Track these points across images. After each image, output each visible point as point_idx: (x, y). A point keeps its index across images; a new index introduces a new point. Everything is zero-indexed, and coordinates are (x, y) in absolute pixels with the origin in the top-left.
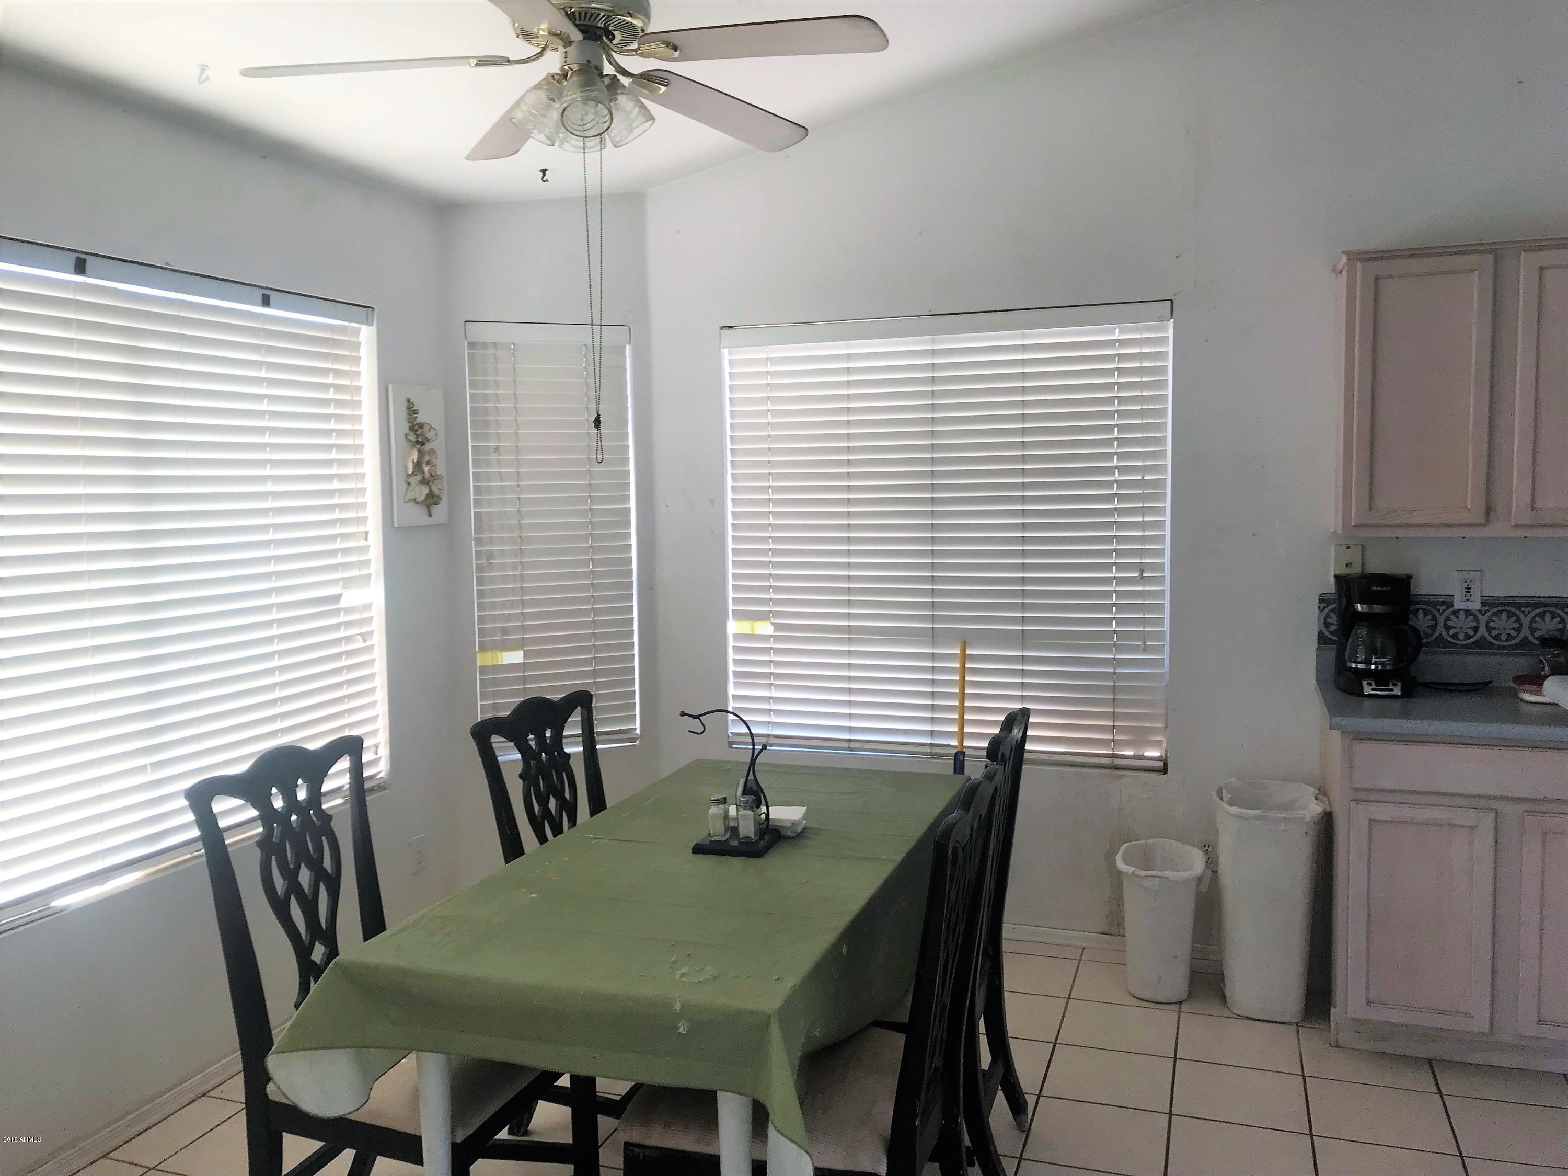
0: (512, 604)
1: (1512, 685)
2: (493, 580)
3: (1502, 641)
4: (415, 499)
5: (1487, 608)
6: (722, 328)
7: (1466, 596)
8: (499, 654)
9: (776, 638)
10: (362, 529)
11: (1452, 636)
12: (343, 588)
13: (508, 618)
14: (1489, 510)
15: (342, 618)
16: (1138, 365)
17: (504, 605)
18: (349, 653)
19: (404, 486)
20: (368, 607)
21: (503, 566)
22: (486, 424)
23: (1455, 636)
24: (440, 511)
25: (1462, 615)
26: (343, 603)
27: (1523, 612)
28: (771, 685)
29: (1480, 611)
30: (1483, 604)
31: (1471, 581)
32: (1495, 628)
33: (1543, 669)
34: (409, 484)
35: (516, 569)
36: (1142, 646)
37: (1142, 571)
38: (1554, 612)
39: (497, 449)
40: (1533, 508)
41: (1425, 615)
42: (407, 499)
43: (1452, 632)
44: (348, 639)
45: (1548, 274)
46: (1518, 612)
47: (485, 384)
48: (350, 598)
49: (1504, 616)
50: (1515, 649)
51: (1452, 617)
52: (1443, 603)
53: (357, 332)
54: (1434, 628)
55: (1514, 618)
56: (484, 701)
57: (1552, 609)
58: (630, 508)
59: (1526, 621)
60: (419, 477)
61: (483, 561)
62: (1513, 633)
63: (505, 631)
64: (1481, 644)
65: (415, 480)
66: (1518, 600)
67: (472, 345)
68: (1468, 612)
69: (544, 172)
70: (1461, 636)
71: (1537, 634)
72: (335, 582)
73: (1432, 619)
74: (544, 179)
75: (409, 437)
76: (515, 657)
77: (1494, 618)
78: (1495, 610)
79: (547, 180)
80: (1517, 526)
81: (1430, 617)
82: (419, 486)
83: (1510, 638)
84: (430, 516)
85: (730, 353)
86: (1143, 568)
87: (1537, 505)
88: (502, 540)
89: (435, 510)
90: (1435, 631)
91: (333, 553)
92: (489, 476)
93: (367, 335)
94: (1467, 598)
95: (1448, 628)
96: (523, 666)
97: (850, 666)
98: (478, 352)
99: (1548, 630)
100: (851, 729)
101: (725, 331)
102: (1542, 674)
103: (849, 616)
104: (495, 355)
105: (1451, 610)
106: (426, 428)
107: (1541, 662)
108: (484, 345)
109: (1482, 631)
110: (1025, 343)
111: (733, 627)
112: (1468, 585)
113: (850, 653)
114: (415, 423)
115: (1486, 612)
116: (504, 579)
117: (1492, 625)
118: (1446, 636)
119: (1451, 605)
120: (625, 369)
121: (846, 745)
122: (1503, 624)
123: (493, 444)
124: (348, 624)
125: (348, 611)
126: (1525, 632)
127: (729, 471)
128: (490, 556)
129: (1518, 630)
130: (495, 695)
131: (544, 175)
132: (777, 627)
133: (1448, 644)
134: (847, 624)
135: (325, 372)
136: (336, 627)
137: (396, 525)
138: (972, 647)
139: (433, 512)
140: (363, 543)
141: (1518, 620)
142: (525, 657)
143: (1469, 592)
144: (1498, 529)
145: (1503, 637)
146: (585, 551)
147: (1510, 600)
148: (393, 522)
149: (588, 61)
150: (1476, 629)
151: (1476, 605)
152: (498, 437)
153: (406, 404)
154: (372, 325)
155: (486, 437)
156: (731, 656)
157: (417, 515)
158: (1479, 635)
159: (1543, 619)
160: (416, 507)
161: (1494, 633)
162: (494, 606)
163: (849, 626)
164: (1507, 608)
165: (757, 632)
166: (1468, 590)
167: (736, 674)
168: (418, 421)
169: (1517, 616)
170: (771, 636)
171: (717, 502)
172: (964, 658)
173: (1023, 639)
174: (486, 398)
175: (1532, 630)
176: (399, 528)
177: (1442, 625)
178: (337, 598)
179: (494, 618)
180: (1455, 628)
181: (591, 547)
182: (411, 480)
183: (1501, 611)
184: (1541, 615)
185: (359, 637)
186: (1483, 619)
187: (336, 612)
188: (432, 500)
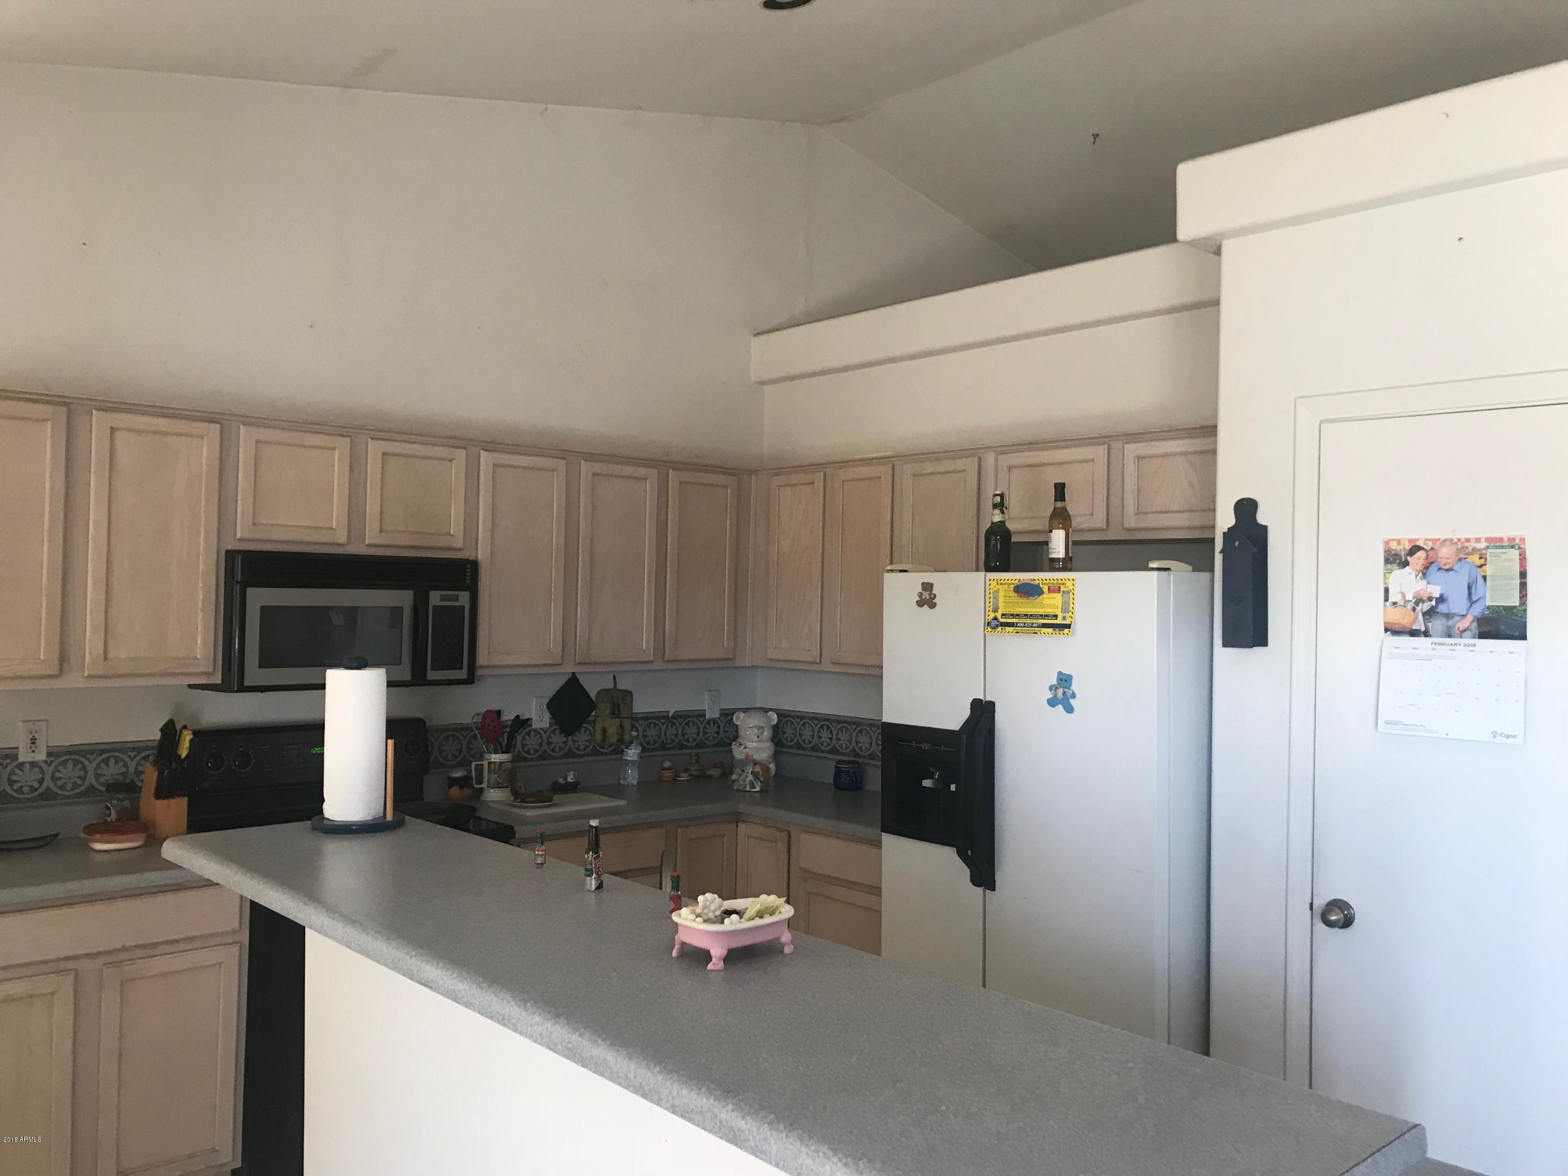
1: (82, 835)
3: (67, 791)
5: (52, 758)
7: (31, 747)
11: (16, 791)
14: (63, 659)
23: (19, 790)
25: (27, 768)
27: (88, 759)
29: (45, 762)
30: (49, 754)
31: (36, 732)
32: (60, 778)
33: (109, 815)
38: (117, 756)
40: (106, 658)
43: (17, 786)
45: (121, 436)
46: (83, 760)
49: (70, 765)
50: (80, 797)
51: (17, 771)
52: (7, 756)
55: (80, 766)
57: (117, 754)
59: (91, 768)
62: (79, 782)
64: (47, 796)
66: (83, 748)
68: (33, 764)
70: (26, 789)
71: (102, 780)
77: (60, 768)
78: (61, 759)
80: (90, 677)
83: (76, 786)
87: (110, 656)
94: (32, 750)
99: (111, 775)
102: (109, 820)
105: (15, 763)
107: (108, 808)
109: (48, 782)
112: (33, 737)
115: (52, 762)
117: (58, 775)
119: (16, 757)
122: (69, 773)
126: (91, 779)
129: (83, 778)
141: (84, 768)
143: (35, 743)
144: (71, 681)
145: (69, 787)
147: (77, 748)
150: (41, 781)
151: (41, 756)
158: (45, 785)
159: (107, 765)
161: (59, 783)
164: (72, 757)
166: (33, 741)
169: (83, 763)
175: (97, 776)
177: (6, 780)
180: (19, 781)
183: (67, 760)
184: (106, 762)
186: (49, 771)
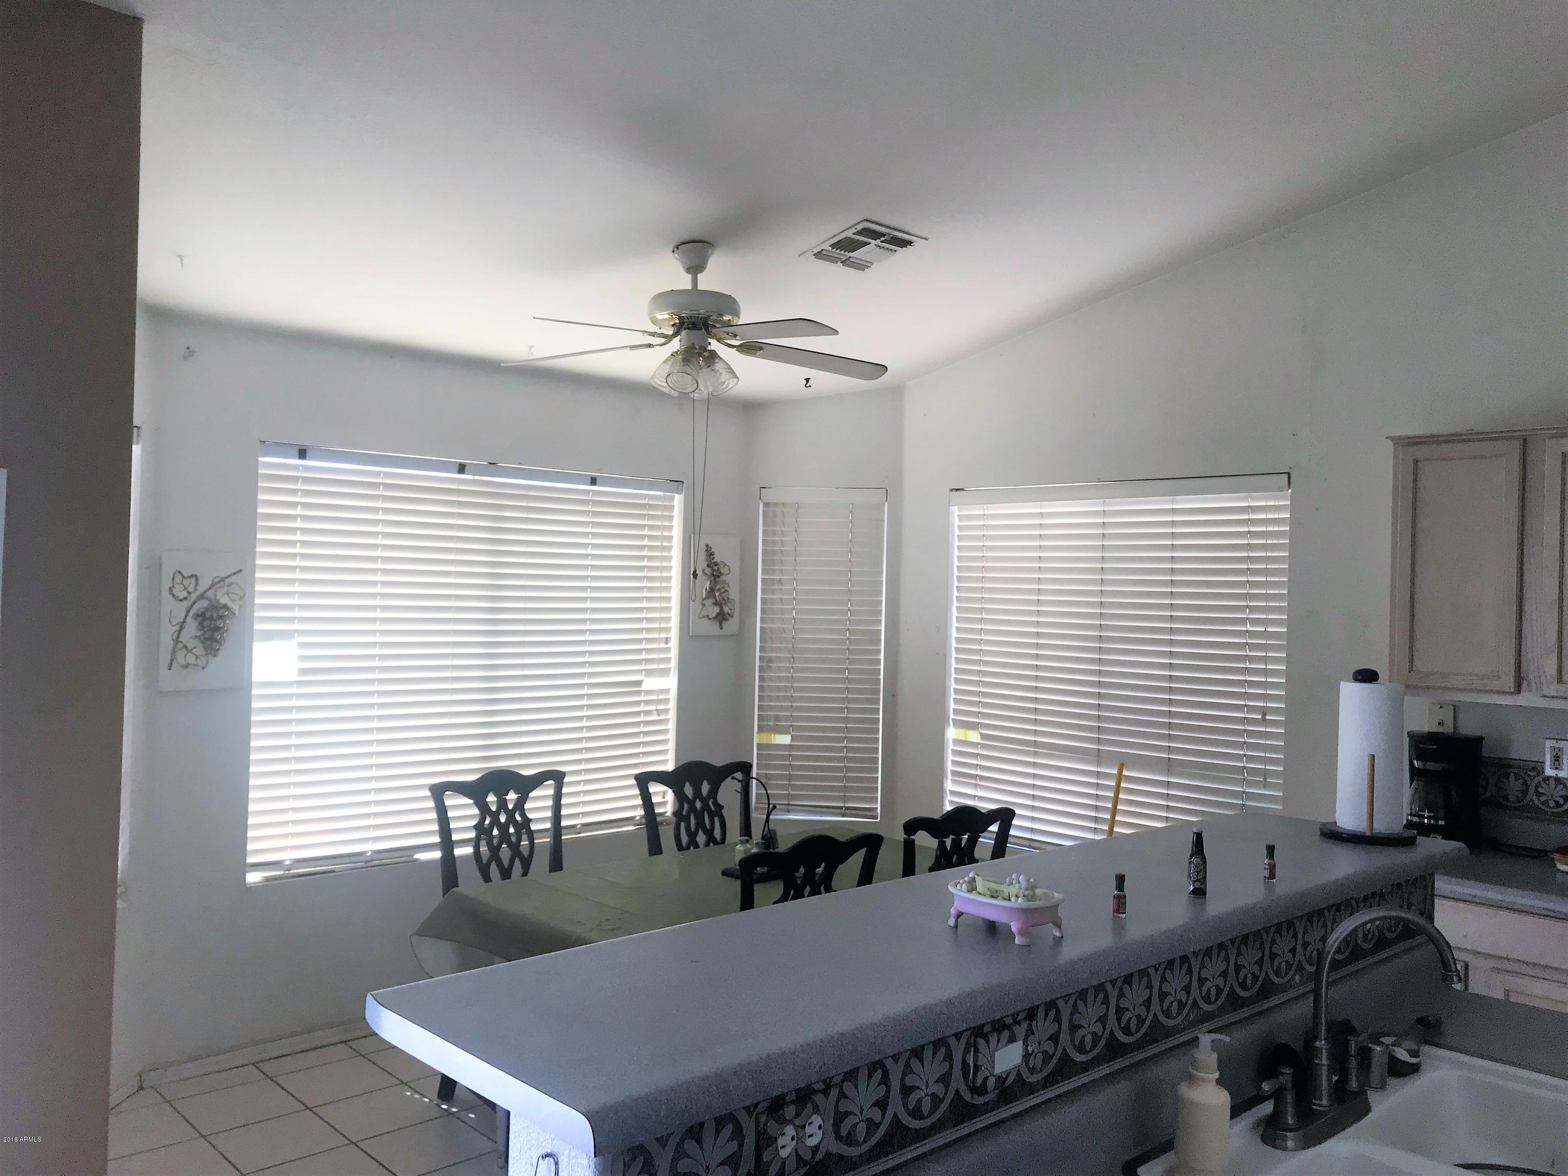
0: (784, 699)
2: (771, 678)
4: (708, 616)
6: (952, 490)
7: (1555, 764)
8: (773, 735)
9: (984, 747)
10: (663, 635)
11: (1542, 803)
12: (645, 676)
13: (781, 708)
14: (1521, 679)
15: (642, 697)
16: (1264, 529)
17: (778, 698)
18: (646, 723)
19: (701, 607)
20: (666, 691)
21: (779, 669)
22: (773, 562)
23: (1546, 803)
24: (731, 626)
25: (1552, 782)
26: (644, 687)
28: (976, 785)
31: (1560, 750)
34: (704, 605)
35: (789, 672)
36: (1263, 783)
37: (1264, 715)
39: (780, 580)
41: (1516, 779)
42: (701, 616)
43: (1543, 799)
44: (647, 713)
47: (774, 533)
48: (649, 683)
51: (1543, 784)
52: (1534, 769)
53: (672, 498)
54: (1525, 792)
56: (760, 770)
58: (881, 630)
60: (712, 600)
61: (764, 664)
63: (777, 718)
65: (708, 602)
67: (766, 505)
68: (1558, 780)
69: (807, 380)
70: (1551, 804)
72: (640, 672)
73: (1523, 784)
74: (807, 385)
75: (706, 572)
76: (785, 739)
79: (810, 386)
80: (1545, 697)
81: (1521, 781)
82: (712, 607)
84: (721, 628)
85: (959, 510)
86: (1265, 711)
88: (780, 649)
89: (725, 624)
90: (1526, 797)
91: (639, 651)
92: (772, 601)
93: (678, 500)
94: (1555, 766)
95: (1539, 795)
96: (789, 747)
97: (1034, 776)
98: (772, 509)
100: (1032, 830)
101: (955, 493)
103: (1035, 732)
104: (783, 511)
105: (1542, 776)
106: (722, 565)
108: (776, 504)
110: (1175, 507)
111: (952, 733)
112: (1557, 754)
113: (1035, 765)
114: (713, 561)
116: (780, 679)
118: (1536, 802)
119: (1541, 771)
120: (884, 521)
121: (1027, 843)
123: (777, 577)
124: (647, 702)
125: (648, 692)
127: (955, 604)
128: (770, 660)
130: (769, 767)
131: (807, 382)
132: (984, 736)
133: (1538, 810)
134: (1033, 739)
135: (642, 527)
136: (638, 703)
137: (691, 634)
138: (1129, 769)
139: (724, 625)
140: (664, 646)
142: (793, 739)
143: (1558, 760)
146: (842, 661)
148: (689, 633)
149: (693, 344)
150: (1566, 798)
151: (1564, 774)
152: (781, 571)
153: (705, 548)
154: (681, 493)
155: (773, 572)
156: (950, 757)
157: (712, 628)
160: (709, 622)
162: (771, 698)
163: (1035, 741)
165: (970, 739)
166: (1557, 758)
167: (954, 773)
168: (715, 560)
170: (978, 744)
171: (943, 629)
172: (1120, 778)
173: (1169, 766)
174: (774, 543)
176: (692, 636)
177: (1533, 790)
178: (639, 683)
179: (771, 708)
180: (1545, 795)
181: (848, 659)
182: (705, 602)
185: (655, 712)
187: (639, 693)
188: (722, 618)
